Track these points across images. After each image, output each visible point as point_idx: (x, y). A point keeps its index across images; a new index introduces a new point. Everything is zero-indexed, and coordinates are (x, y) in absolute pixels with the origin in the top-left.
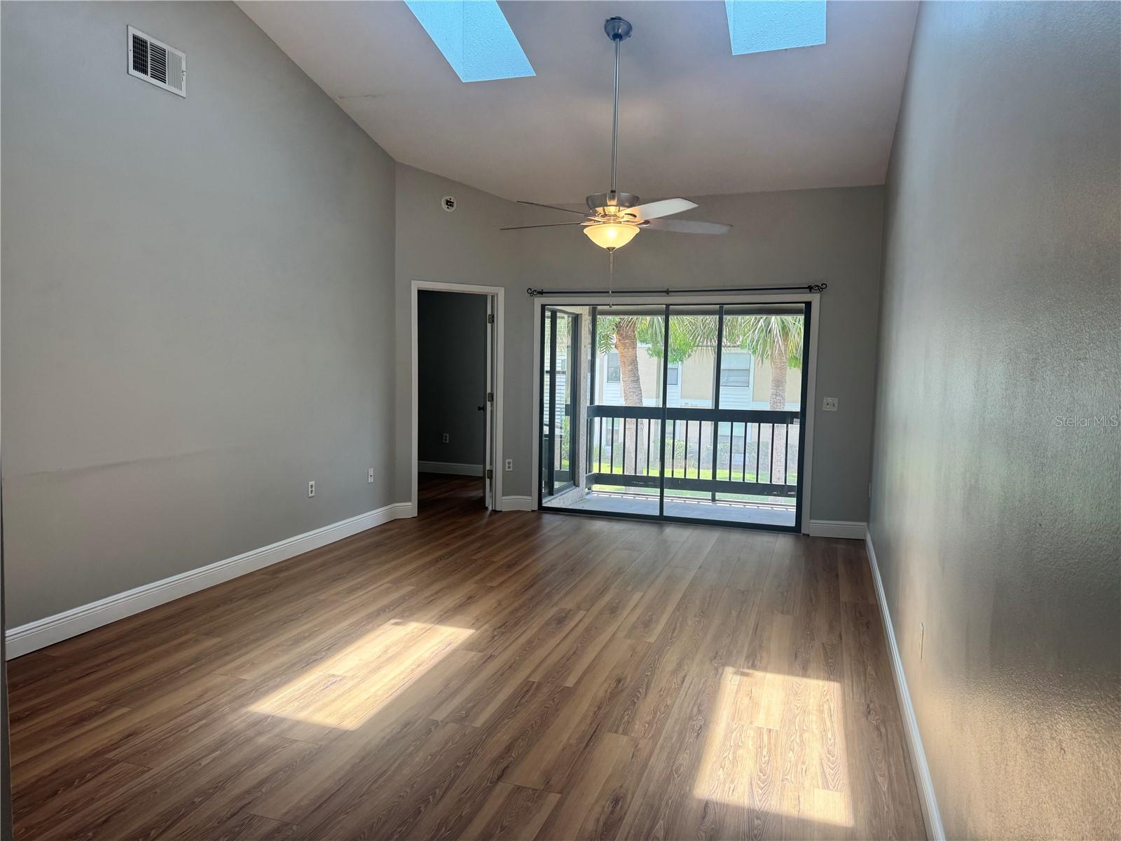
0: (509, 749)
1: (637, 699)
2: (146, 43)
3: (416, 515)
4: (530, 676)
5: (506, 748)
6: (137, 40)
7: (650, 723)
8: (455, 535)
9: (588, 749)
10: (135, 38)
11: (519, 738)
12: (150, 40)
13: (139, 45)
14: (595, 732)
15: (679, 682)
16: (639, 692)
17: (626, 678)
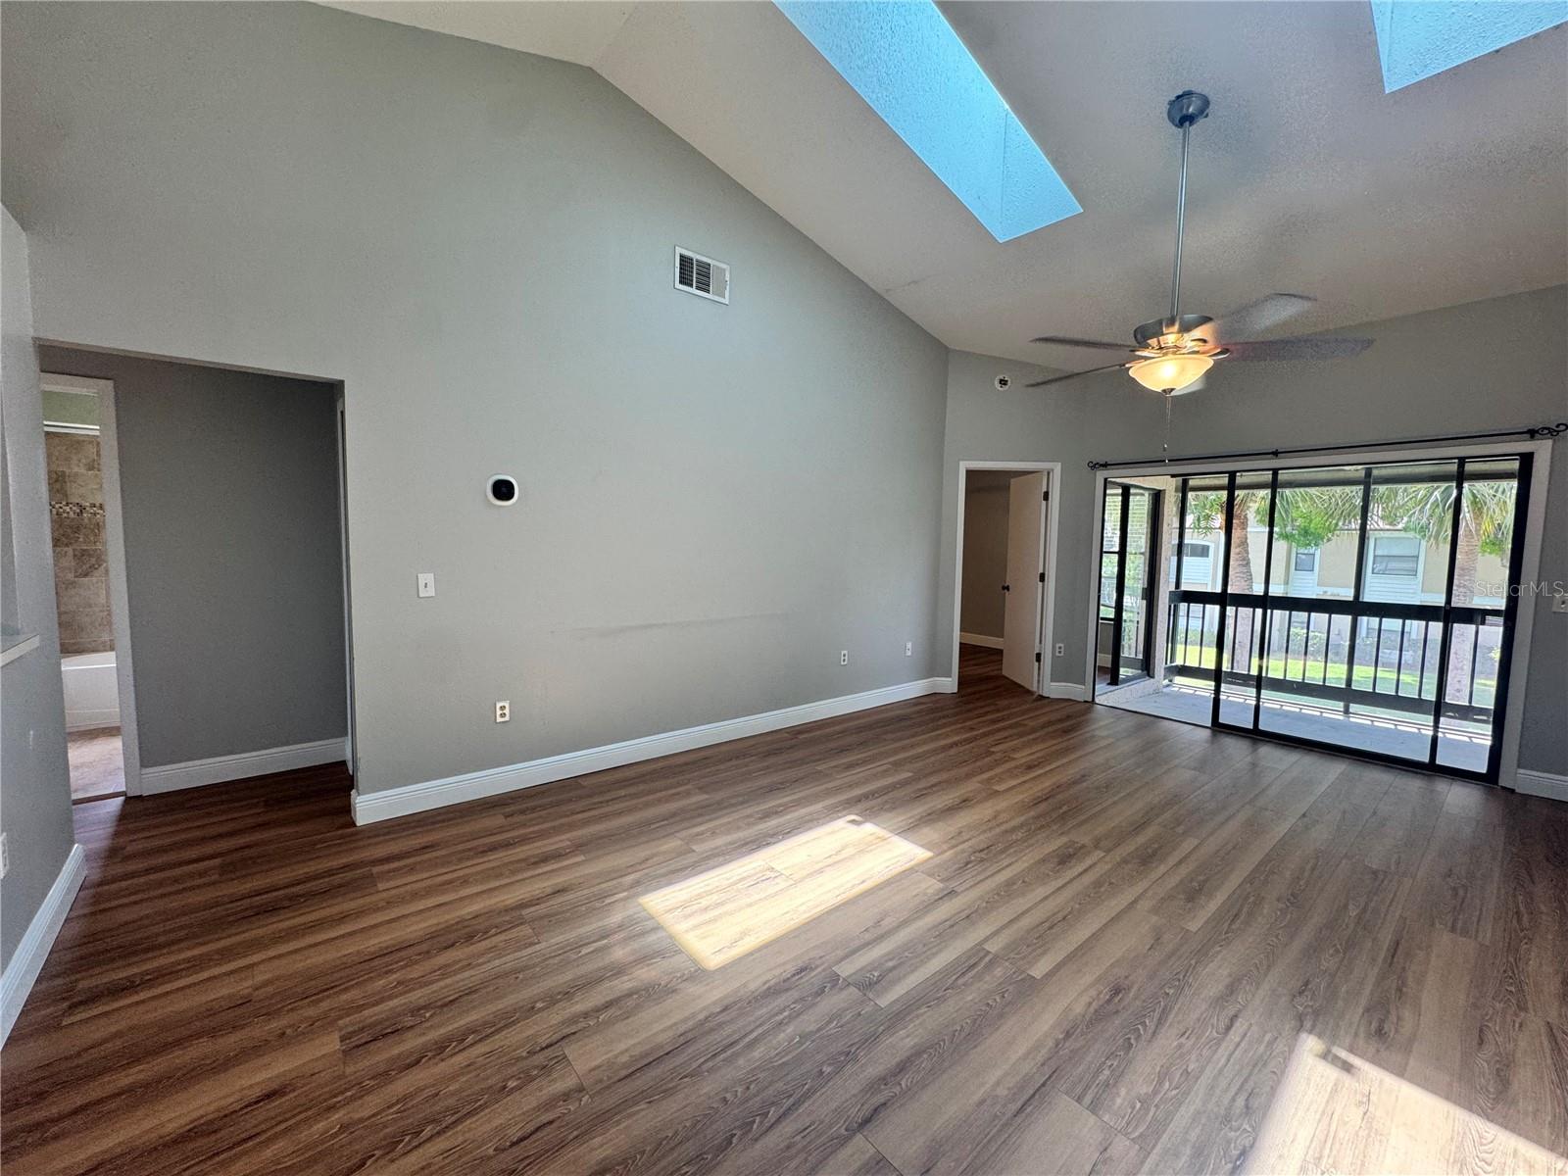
0: (902, 1068)
1: (1137, 1039)
2: (692, 260)
3: (956, 691)
4: (986, 939)
5: (898, 1065)
6: (683, 258)
7: (1145, 1101)
8: (984, 719)
9: (1019, 1120)
10: (681, 256)
11: (924, 1051)
12: (695, 256)
13: (685, 262)
14: (1043, 1085)
15: (1222, 1026)
16: (1144, 1024)
17: (1129, 989)
